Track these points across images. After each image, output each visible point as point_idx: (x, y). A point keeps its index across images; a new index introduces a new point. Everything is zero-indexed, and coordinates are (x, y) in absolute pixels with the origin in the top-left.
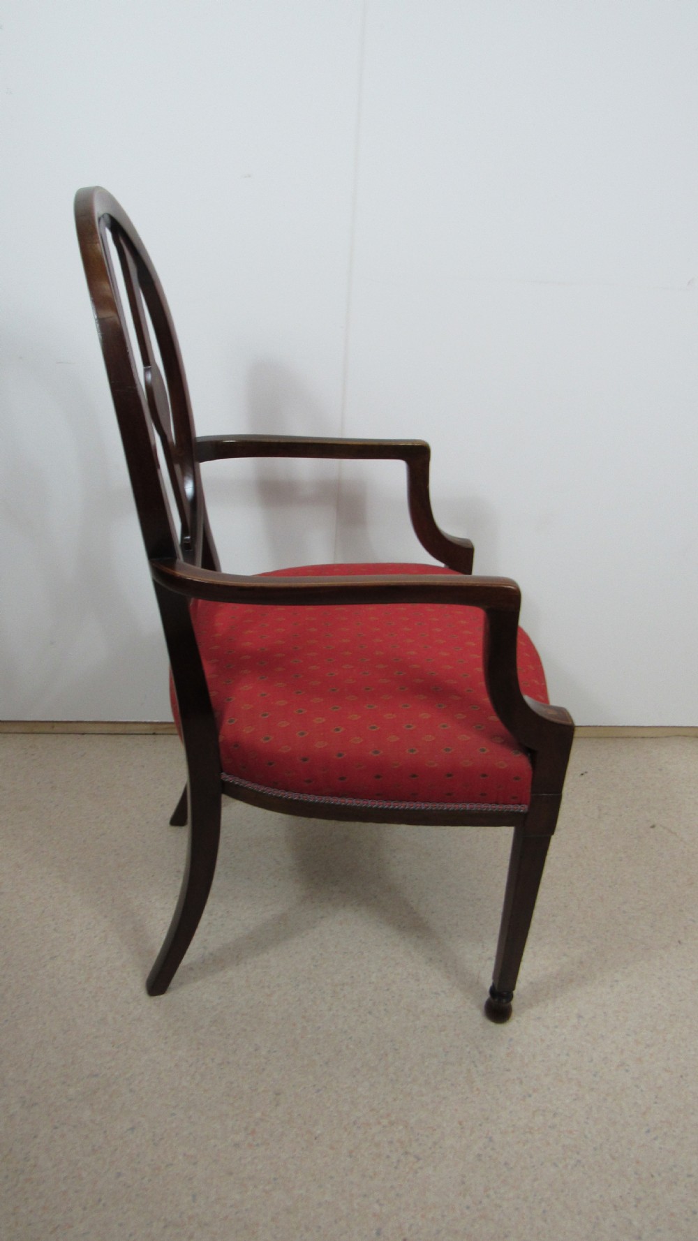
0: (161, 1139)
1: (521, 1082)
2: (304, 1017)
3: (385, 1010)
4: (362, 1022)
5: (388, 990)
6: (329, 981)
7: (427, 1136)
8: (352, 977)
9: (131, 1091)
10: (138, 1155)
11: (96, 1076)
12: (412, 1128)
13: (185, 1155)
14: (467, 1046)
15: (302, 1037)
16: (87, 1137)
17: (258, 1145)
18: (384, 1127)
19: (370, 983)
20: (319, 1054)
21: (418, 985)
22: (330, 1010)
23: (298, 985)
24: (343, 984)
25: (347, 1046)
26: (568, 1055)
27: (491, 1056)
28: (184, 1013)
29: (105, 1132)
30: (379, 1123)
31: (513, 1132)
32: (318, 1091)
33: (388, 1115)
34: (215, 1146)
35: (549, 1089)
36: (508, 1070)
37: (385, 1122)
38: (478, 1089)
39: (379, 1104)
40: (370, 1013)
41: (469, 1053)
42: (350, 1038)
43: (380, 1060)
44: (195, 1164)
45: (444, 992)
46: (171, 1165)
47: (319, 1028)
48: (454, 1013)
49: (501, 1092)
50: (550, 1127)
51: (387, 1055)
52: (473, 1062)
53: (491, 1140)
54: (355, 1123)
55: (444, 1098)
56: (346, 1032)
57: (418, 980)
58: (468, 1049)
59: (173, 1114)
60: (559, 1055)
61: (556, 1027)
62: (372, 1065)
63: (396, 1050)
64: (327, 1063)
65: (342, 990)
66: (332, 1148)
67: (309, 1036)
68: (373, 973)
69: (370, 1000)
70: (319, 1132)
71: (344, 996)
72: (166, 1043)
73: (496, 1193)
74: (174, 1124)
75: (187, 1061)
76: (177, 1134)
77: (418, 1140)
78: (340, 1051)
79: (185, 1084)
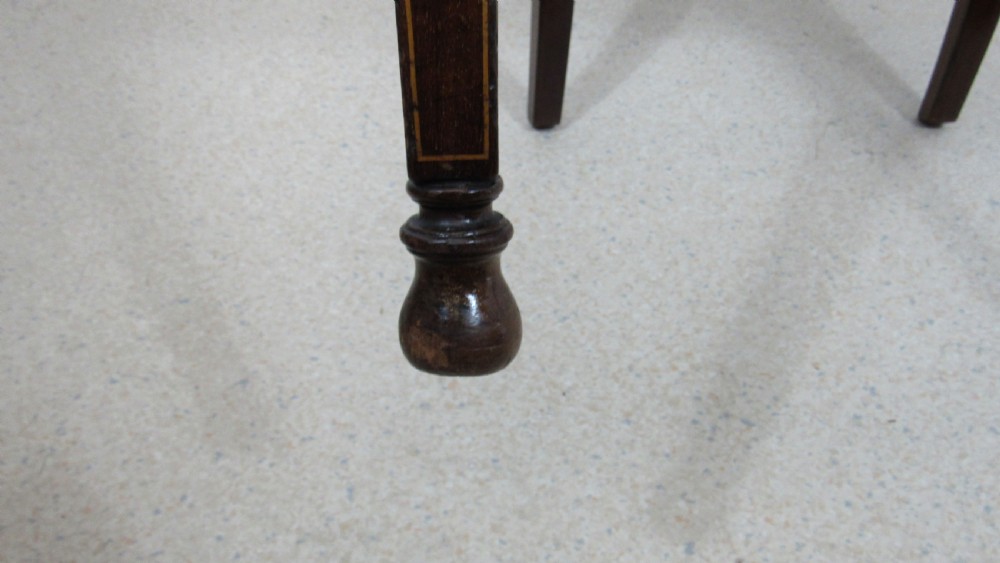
0: (294, 397)
1: (913, 302)
2: (531, 210)
3: (668, 197)
4: (631, 216)
5: (669, 169)
6: (570, 157)
7: (761, 388)
8: (608, 152)
9: (243, 323)
10: (252, 424)
11: (186, 301)
12: (732, 375)
13: (334, 422)
14: (812, 248)
15: (531, 239)
16: (165, 395)
17: (462, 405)
18: (683, 374)
19: (639, 159)
20: (561, 263)
21: (719, 162)
22: (575, 198)
24: (595, 162)
25: (608, 251)
26: (984, 259)
27: (854, 263)
28: (333, 207)
29: (197, 388)
30: (675, 368)
31: (910, 379)
32: (565, 318)
33: (689, 355)
34: (387, 408)
35: (962, 311)
36: (888, 283)
37: (684, 366)
38: (839, 313)
39: (671, 338)
40: (643, 202)
41: (817, 258)
42: (613, 239)
43: (666, 270)
44: (351, 437)
45: (763, 170)
46: (311, 438)
47: (559, 225)
48: (783, 200)
49: (880, 317)
50: (974, 370)
51: (677, 263)
52: (826, 272)
53: (873, 391)
54: (631, 368)
55: (784, 328)
56: (604, 230)
57: (718, 154)
58: (814, 253)
59: (314, 359)
60: (970, 260)
61: (958, 219)
62: (654, 278)
63: (692, 255)
64: (575, 277)
65: (593, 169)
66: (593, 408)
67: (544, 237)
68: (642, 145)
69: (642, 183)
70: (568, 383)
71: (598, 179)
73: (895, 478)
74: (316, 375)
75: (337, 278)
76: (320, 390)
77: (745, 394)
78: (597, 259)
79: (334, 312)
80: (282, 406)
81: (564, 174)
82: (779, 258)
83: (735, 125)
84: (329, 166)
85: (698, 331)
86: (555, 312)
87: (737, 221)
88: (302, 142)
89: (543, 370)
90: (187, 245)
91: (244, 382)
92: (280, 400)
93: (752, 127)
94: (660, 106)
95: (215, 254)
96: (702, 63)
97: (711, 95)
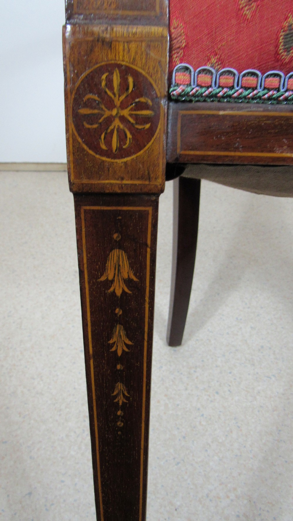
0: (53, 504)
2: (166, 395)
3: (229, 391)
4: (212, 401)
5: (230, 373)
6: (185, 364)
7: (268, 511)
8: (203, 361)
9: (31, 458)
11: (6, 442)
12: (255, 502)
15: (165, 413)
18: (232, 500)
19: (217, 366)
20: (178, 429)
21: (254, 370)
22: (186, 389)
23: (162, 367)
24: (196, 367)
25: (200, 422)
28: (75, 388)
29: (8, 496)
30: (228, 497)
32: (178, 463)
33: (235, 489)
37: (232, 496)
39: (227, 478)
40: (217, 393)
42: (203, 415)
43: (227, 436)
45: (274, 376)
47: (178, 405)
48: (283, 394)
51: (231, 432)
54: (208, 496)
55: (280, 474)
56: (199, 409)
57: (253, 365)
59: (63, 482)
62: (220, 441)
63: (239, 427)
64: (184, 438)
65: (195, 372)
67: (171, 412)
68: (218, 357)
69: (218, 381)
70: (178, 503)
71: (197, 378)
72: (60, 415)
74: (63, 491)
75: (75, 432)
76: (64, 501)
77: (260, 515)
78: (194, 427)
79: (72, 453)
80: (47, 510)
81: (181, 374)
82: (280, 431)
83: (262, 347)
84: (74, 363)
85: (240, 474)
86: (174, 459)
87: (261, 407)
88: (62, 348)
89: (167, 494)
90: (8, 408)
91: (30, 494)
92: (46, 506)
93: (270, 348)
94: (228, 334)
95: (20, 414)
96: (249, 308)
97: (252, 328)
